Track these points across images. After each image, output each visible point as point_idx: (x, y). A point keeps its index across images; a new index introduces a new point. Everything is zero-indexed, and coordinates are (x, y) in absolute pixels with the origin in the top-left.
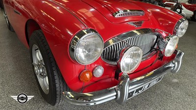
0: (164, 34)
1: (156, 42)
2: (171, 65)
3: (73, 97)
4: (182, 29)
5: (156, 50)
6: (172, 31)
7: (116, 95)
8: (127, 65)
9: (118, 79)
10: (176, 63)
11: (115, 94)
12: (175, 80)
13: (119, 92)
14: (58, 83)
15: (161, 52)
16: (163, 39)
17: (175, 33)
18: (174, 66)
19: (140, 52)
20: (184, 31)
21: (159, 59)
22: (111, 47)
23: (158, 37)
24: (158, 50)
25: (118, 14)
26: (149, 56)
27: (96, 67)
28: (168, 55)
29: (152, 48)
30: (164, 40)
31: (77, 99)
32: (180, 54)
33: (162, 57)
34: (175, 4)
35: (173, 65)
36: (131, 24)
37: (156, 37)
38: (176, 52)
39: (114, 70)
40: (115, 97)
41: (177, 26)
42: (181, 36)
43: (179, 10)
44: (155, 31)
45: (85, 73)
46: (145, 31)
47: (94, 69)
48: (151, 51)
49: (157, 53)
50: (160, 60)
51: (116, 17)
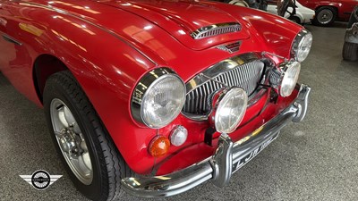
0: (276, 59)
1: (263, 73)
2: (292, 110)
3: (139, 184)
4: (303, 48)
5: (265, 86)
6: (287, 53)
7: (213, 173)
8: (225, 120)
9: (210, 144)
10: (300, 106)
11: (211, 170)
12: (299, 133)
13: (217, 166)
14: (111, 163)
15: (274, 90)
16: (275, 68)
18: (297, 112)
19: (244, 96)
20: (307, 51)
21: (271, 101)
22: (195, 91)
23: (266, 64)
24: (268, 86)
25: (200, 34)
26: (254, 99)
27: (175, 128)
28: (286, 94)
29: (259, 84)
30: (278, 70)
31: (147, 188)
32: (305, 91)
33: (276, 98)
35: (296, 110)
36: (222, 48)
37: (263, 65)
38: (297, 87)
39: (203, 129)
40: (211, 176)
41: (295, 44)
42: (303, 59)
43: (290, 9)
44: (261, 57)
45: (158, 141)
46: (245, 58)
47: (171, 132)
48: (257, 89)
49: (267, 92)
50: (272, 104)
51: (196, 38)
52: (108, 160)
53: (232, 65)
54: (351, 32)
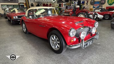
0: (91, 27)
1: (89, 30)
2: (95, 37)
8: (82, 37)
10: (97, 36)
13: (81, 44)
15: (91, 33)
16: (91, 29)
17: (94, 27)
20: (97, 25)
21: (91, 35)
23: (89, 28)
25: (76, 23)
26: (87, 35)
27: (74, 38)
28: (93, 34)
29: (88, 32)
34: (94, 13)
36: (80, 25)
40: (81, 46)
41: (95, 24)
42: (97, 27)
45: (72, 40)
48: (88, 33)
52: (63, 43)
53: (82, 28)
54: (112, 21)
